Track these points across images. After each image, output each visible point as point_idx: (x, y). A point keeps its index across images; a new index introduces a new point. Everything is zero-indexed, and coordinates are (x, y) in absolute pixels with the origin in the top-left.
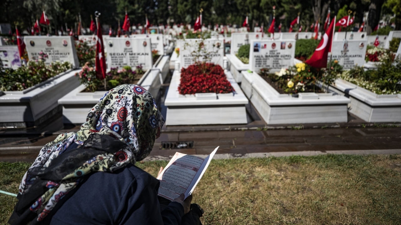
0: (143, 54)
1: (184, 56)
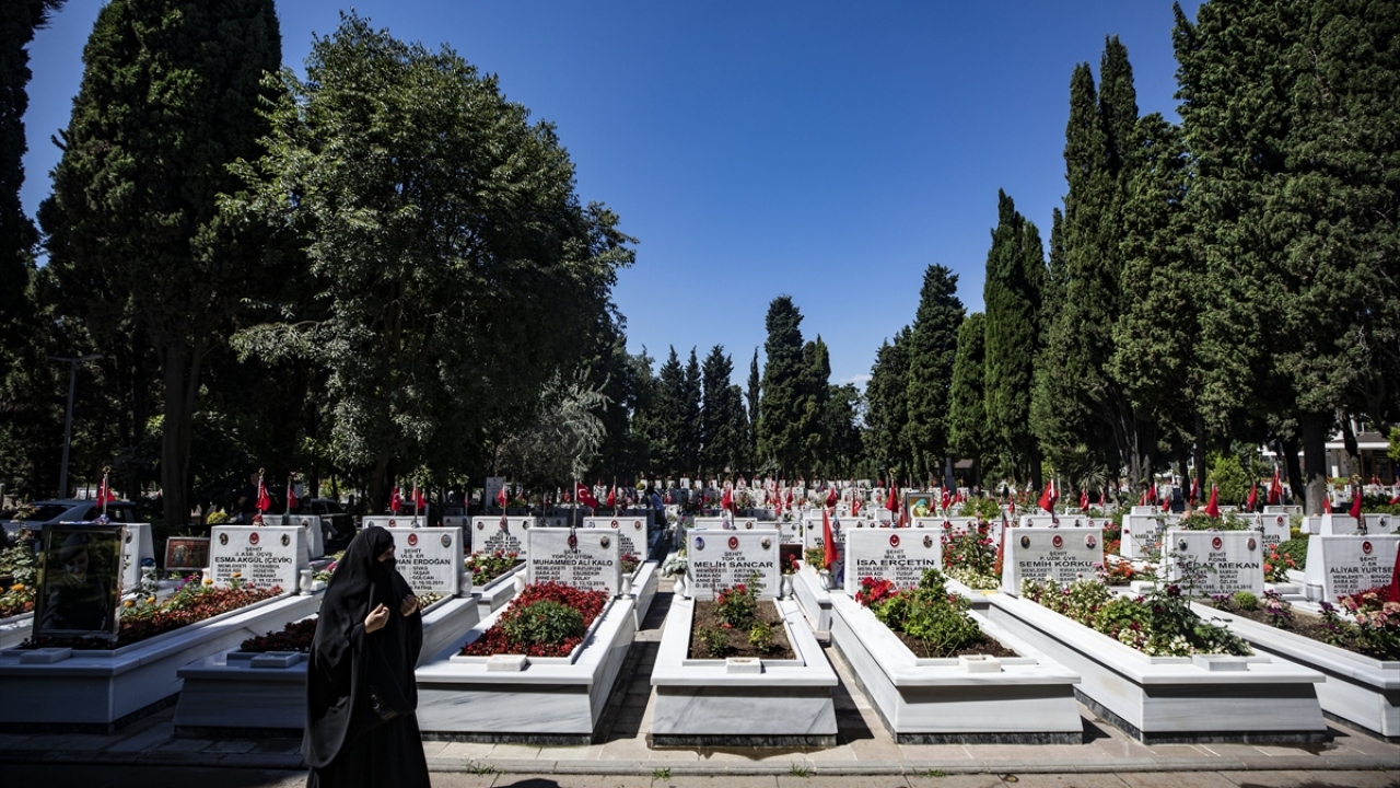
0: (1247, 565)
1: (1333, 570)
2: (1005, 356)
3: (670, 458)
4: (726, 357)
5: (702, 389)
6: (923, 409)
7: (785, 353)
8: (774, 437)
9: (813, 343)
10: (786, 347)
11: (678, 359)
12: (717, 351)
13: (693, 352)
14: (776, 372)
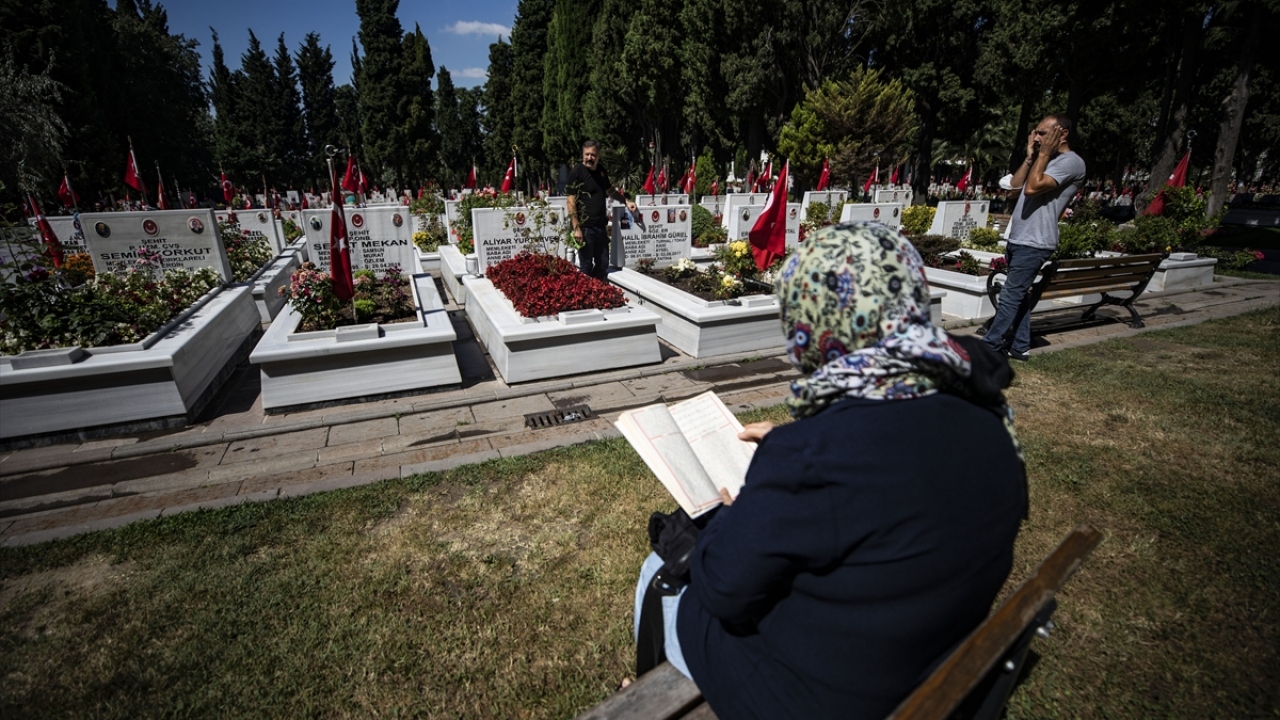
0: (394, 242)
1: (486, 243)
2: (573, 56)
3: (272, 169)
4: (324, 49)
5: (299, 87)
6: (525, 113)
7: (381, 46)
8: (379, 142)
9: (413, 35)
10: (382, 37)
11: (261, 48)
12: (312, 40)
13: (281, 40)
14: (374, 69)
